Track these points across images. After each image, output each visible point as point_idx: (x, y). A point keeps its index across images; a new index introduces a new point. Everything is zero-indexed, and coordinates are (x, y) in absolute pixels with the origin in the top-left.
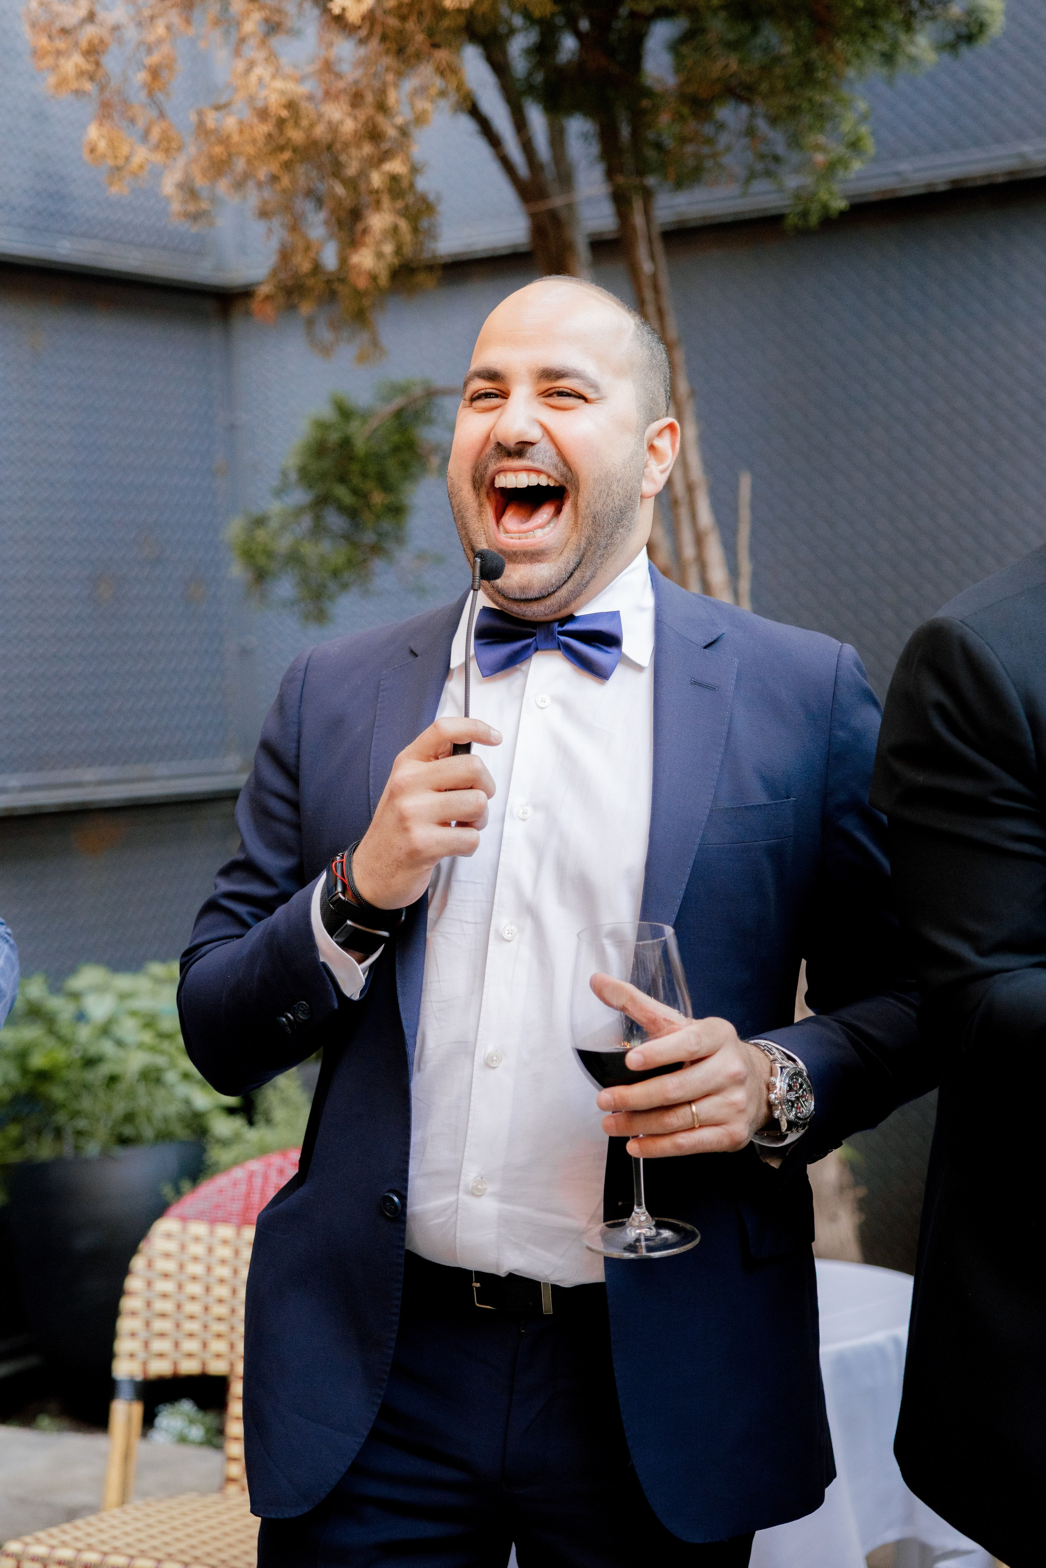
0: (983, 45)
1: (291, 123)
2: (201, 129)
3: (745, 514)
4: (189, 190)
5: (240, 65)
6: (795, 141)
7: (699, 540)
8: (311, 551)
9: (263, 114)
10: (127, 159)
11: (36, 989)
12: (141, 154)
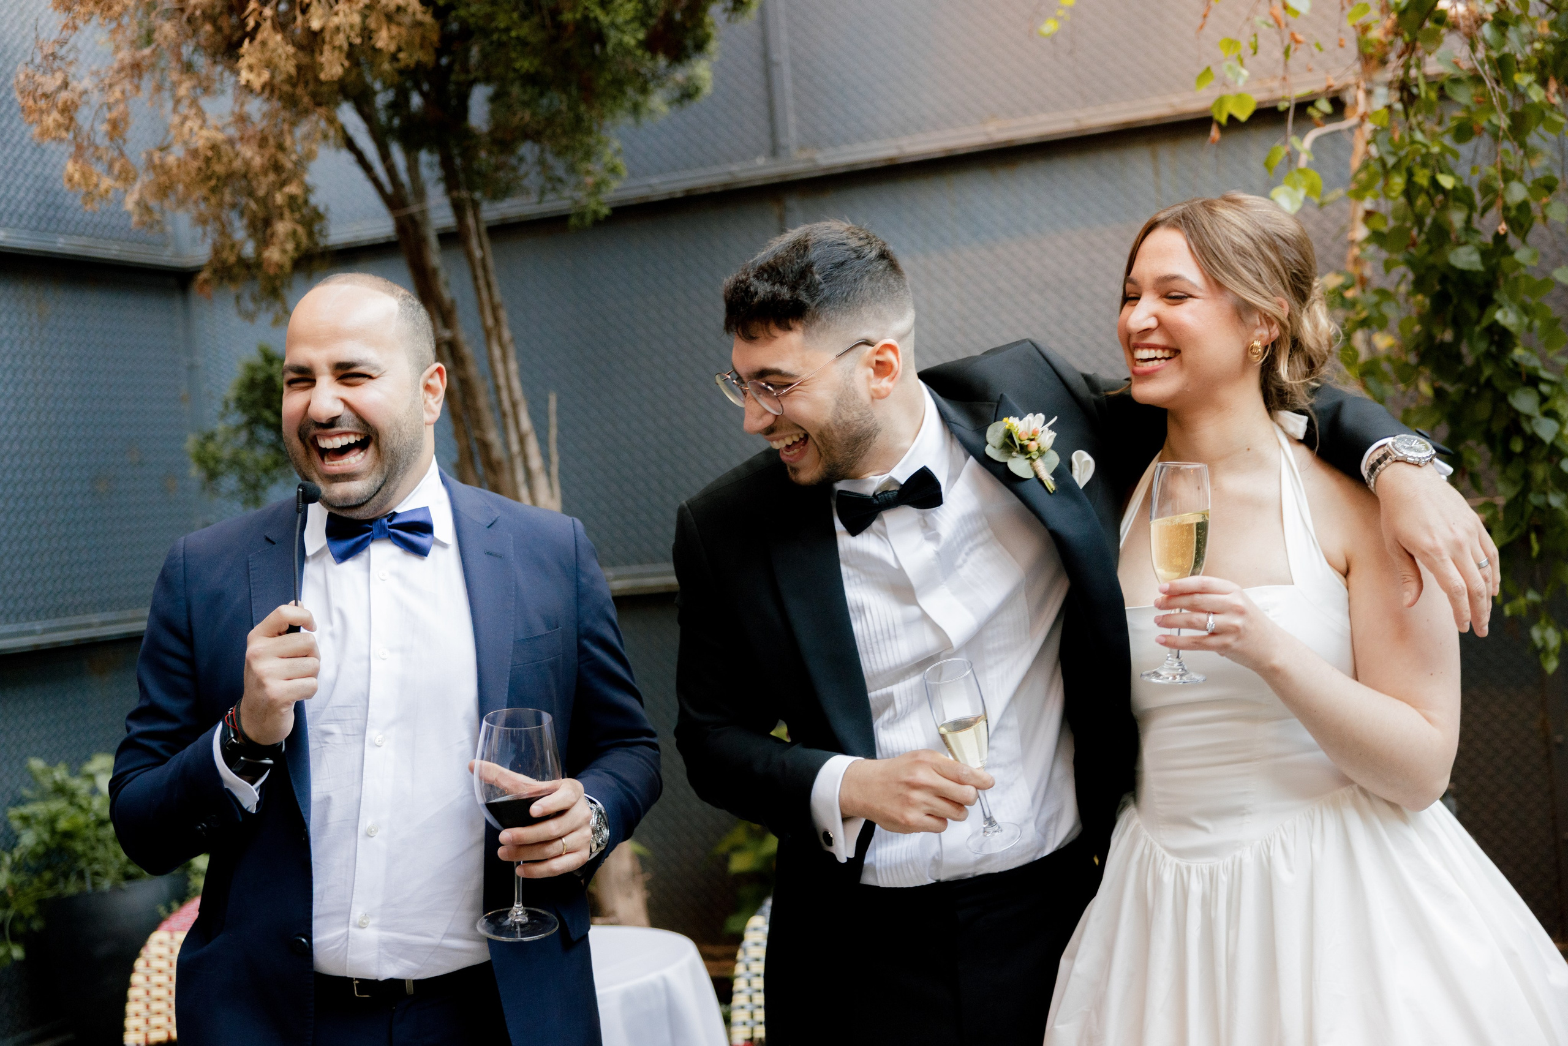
0: (700, 99)
1: (215, 160)
2: (151, 166)
3: (553, 420)
4: (144, 207)
5: (176, 119)
6: (572, 169)
7: (522, 440)
8: (246, 456)
9: (194, 153)
10: (97, 186)
11: (60, 774)
12: (106, 182)
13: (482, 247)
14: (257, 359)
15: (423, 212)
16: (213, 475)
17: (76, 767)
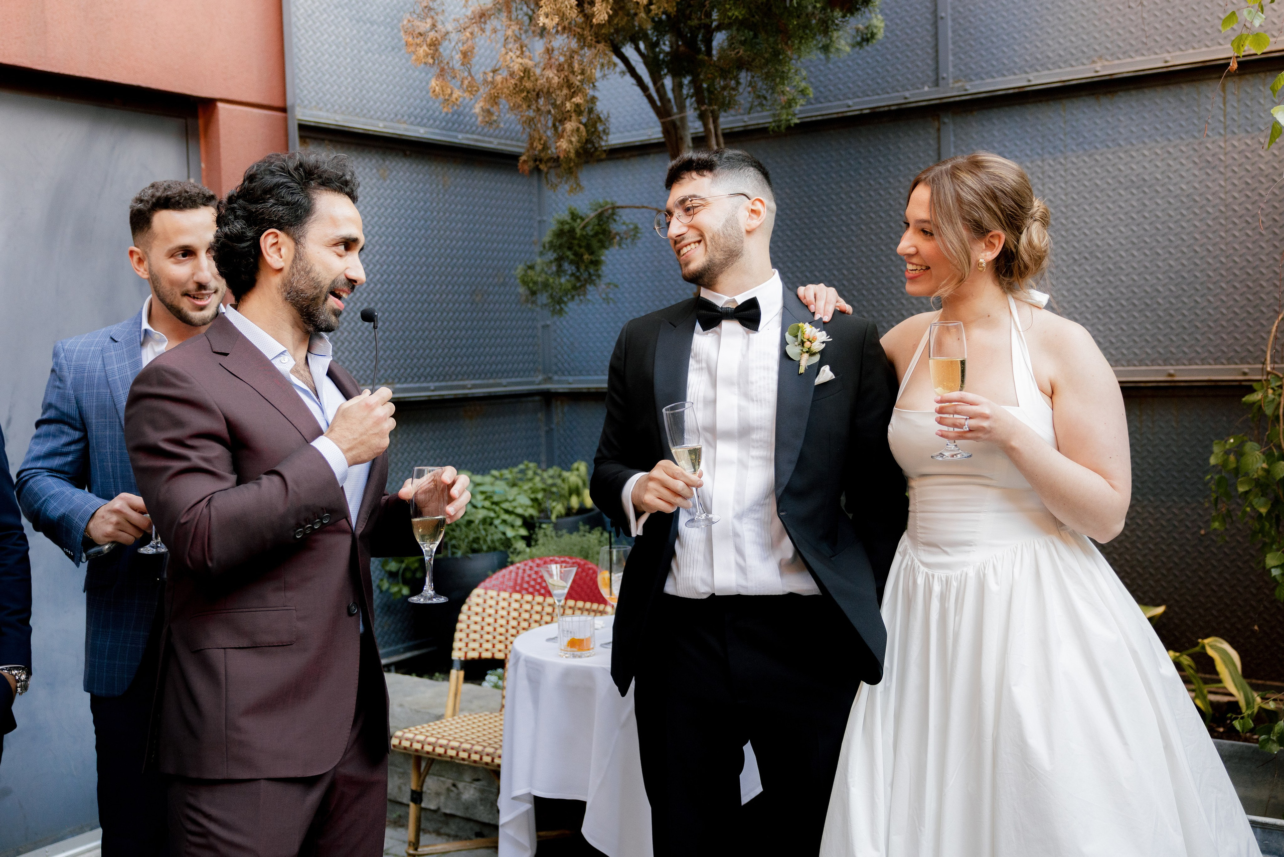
0: (875, 43)
4: (486, 111)
6: (772, 90)
8: (554, 282)
10: (451, 95)
13: (718, 144)
14: (566, 217)
15: (683, 120)
16: (533, 293)
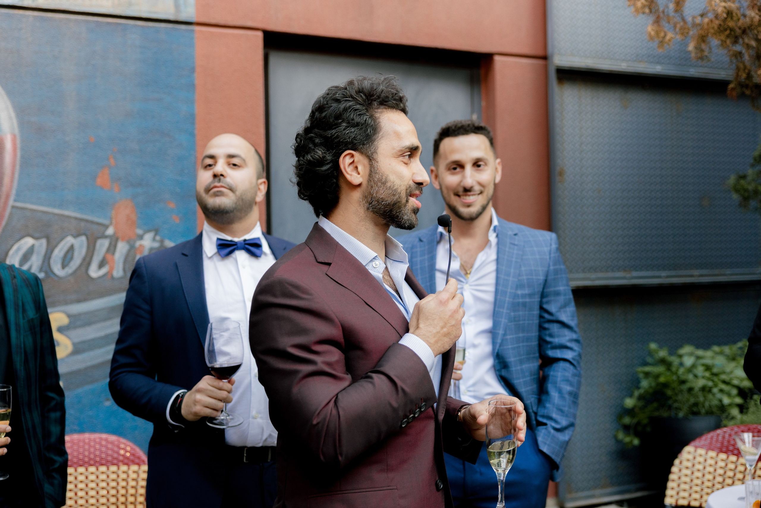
4: (699, 49)
10: (664, 38)
16: (745, 199)
17: (673, 351)
